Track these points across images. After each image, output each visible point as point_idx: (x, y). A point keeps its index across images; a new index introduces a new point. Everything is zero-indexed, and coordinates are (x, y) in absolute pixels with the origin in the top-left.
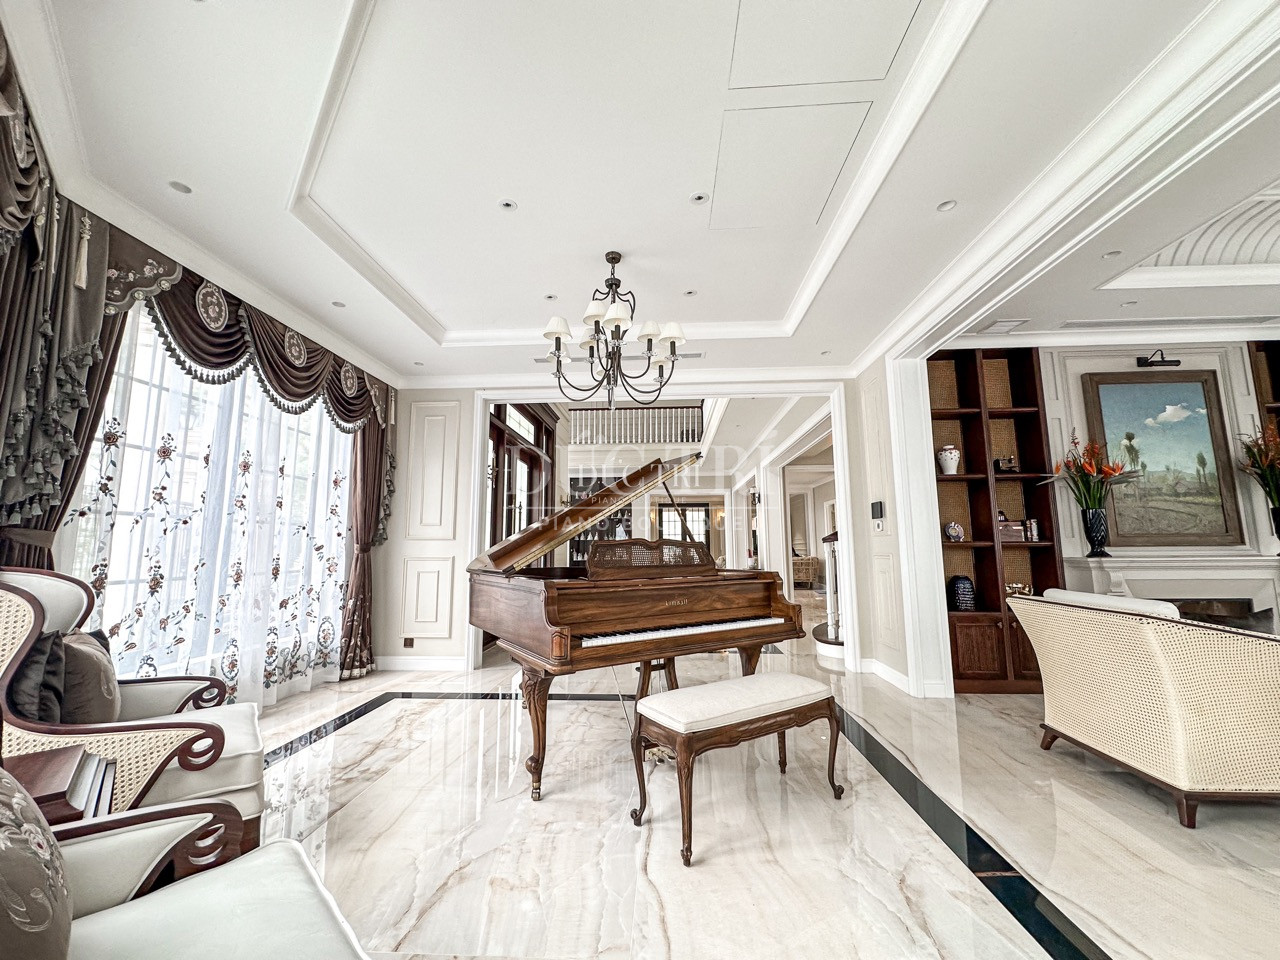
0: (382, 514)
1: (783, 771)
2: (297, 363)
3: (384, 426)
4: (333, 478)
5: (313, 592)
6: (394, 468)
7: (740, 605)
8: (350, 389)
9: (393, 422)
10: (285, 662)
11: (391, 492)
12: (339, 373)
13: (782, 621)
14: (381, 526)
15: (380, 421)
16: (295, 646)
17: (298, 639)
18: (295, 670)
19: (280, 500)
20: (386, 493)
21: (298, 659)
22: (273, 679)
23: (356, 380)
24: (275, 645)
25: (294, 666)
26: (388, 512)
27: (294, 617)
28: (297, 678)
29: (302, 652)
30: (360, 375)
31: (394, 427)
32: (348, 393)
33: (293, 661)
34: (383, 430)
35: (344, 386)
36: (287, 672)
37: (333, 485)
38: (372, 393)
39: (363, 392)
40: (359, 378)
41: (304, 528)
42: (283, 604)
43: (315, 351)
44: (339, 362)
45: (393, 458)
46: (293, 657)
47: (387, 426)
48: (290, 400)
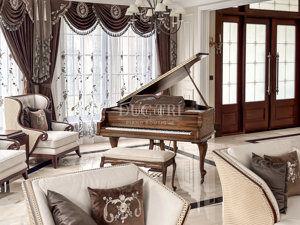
2: (116, 17)
6: (176, 47)
11: (175, 59)
32: (145, 21)
34: (169, 31)
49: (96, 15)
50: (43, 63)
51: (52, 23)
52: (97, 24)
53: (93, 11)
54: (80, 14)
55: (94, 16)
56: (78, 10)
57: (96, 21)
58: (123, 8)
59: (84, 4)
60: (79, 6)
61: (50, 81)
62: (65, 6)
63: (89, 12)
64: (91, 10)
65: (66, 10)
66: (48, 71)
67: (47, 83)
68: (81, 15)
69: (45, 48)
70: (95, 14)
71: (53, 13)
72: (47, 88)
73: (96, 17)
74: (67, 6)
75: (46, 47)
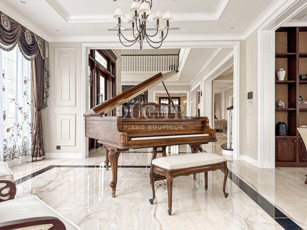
0: (45, 96)
1: (206, 189)
2: (7, 28)
3: (44, 58)
4: (24, 80)
5: (19, 126)
6: (49, 76)
7: (192, 129)
8: (29, 41)
9: (47, 57)
10: (10, 153)
11: (48, 86)
12: (24, 34)
13: (208, 135)
14: (45, 101)
15: (42, 56)
16: (14, 147)
17: (15, 145)
18: (14, 156)
19: (4, 88)
20: (46, 87)
21: (15, 152)
22: (7, 159)
23: (31, 37)
24: (7, 146)
25: (14, 155)
26: (47, 95)
27: (13, 136)
28: (15, 159)
29: (16, 150)
30: (33, 35)
31: (48, 58)
32: (28, 43)
33: (13, 153)
34: (43, 60)
35: (26, 40)
36: (12, 157)
37: (24, 83)
38: (38, 43)
39: (34, 43)
40: (32, 36)
41: (14, 100)
42: (8, 130)
43: (14, 24)
44: (24, 29)
45: (48, 72)
46: (13, 151)
47: (45, 58)
48: (5, 45)
58: (11, 21)
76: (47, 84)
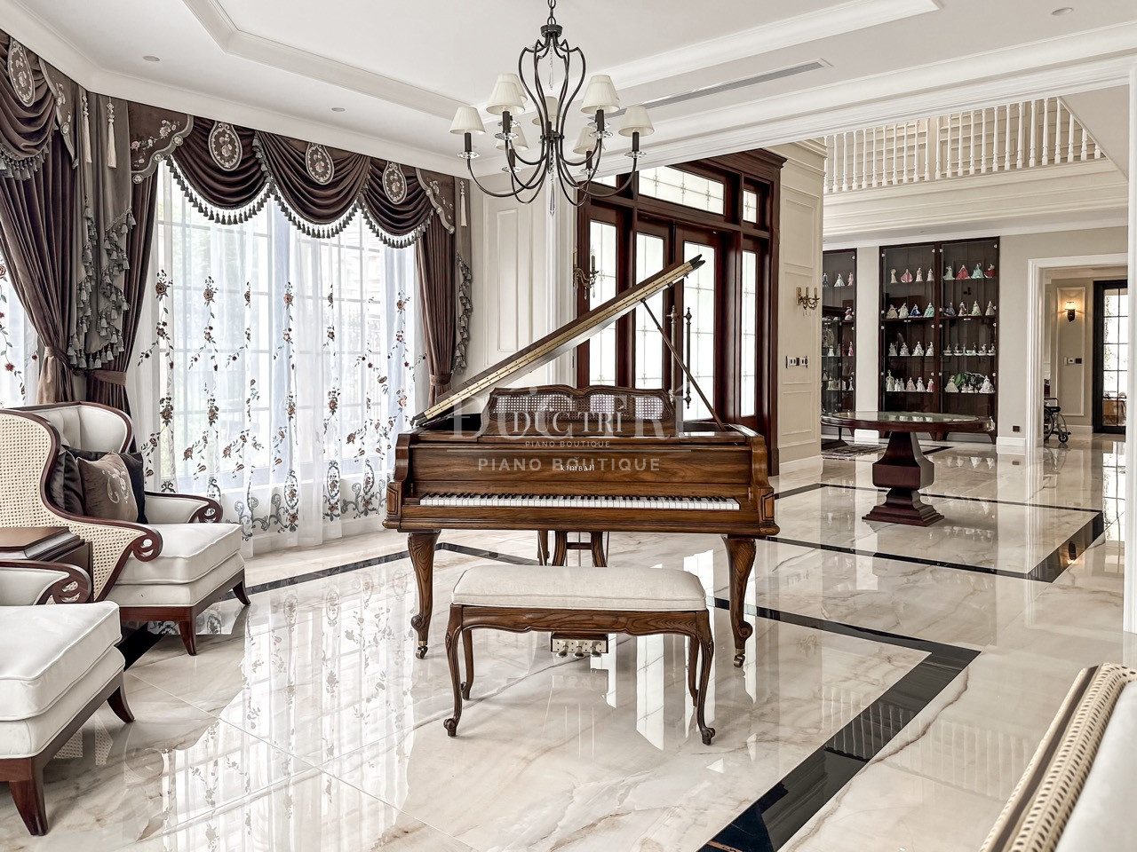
0: (459, 339)
2: (322, 181)
3: (452, 230)
4: (397, 301)
5: (380, 427)
6: (470, 281)
8: (396, 193)
9: (464, 223)
10: (357, 498)
11: (468, 312)
12: (380, 179)
14: (458, 353)
15: (446, 225)
16: (367, 483)
17: (370, 476)
18: (370, 507)
19: (332, 330)
20: (461, 313)
21: (372, 496)
22: (336, 512)
23: (404, 182)
24: (338, 479)
25: (367, 503)
26: (465, 336)
27: (362, 453)
28: (372, 515)
29: (375, 489)
30: (409, 173)
31: (468, 230)
32: (395, 200)
33: (367, 497)
34: (453, 236)
35: (388, 193)
36: (361, 508)
37: (396, 308)
38: (429, 192)
39: (416, 194)
40: (407, 178)
41: (364, 359)
42: (351, 438)
43: (344, 161)
44: (378, 165)
45: (468, 269)
46: (366, 494)
47: (455, 230)
48: (320, 223)
49: (264, 168)
50: (104, 304)
51: (133, 175)
52: (267, 196)
53: (255, 153)
54: (218, 158)
55: (260, 168)
56: (212, 146)
57: (263, 184)
58: (338, 155)
59: (230, 129)
60: (216, 133)
61: (122, 362)
62: (174, 128)
63: (246, 157)
64: (249, 151)
65: (178, 140)
66: (117, 331)
67: (114, 370)
68: (222, 162)
69: (109, 253)
70: (260, 165)
71: (136, 145)
72: (112, 384)
73: (263, 173)
74: (180, 128)
75: (115, 253)
76: (464, 305)
